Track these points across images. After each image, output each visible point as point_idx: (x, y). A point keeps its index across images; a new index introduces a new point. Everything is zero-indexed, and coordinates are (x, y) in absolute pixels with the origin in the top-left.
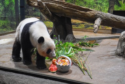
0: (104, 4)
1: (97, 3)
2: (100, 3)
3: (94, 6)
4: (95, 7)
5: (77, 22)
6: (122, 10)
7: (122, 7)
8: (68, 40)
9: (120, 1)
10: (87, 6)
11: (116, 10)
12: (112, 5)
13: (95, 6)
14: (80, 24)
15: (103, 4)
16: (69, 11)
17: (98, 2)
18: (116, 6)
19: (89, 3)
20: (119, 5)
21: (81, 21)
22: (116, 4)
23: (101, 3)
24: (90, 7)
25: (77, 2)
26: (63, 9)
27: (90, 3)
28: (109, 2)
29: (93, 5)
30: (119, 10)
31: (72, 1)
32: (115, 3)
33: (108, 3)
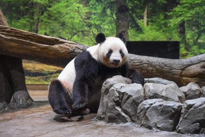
0: (106, 27)
1: (90, 26)
2: (97, 24)
3: (82, 32)
4: (86, 33)
5: (46, 70)
6: (146, 40)
7: (144, 33)
8: (15, 102)
9: (139, 21)
10: (67, 31)
11: (133, 40)
12: (123, 29)
13: (86, 31)
14: (52, 73)
15: (102, 26)
16: (16, 44)
17: (92, 22)
18: (131, 31)
19: (73, 24)
20: (139, 30)
21: (55, 67)
22: (132, 28)
23: (99, 25)
24: (75, 34)
25: (43, 23)
26: (4, 41)
27: (73, 26)
28: (116, 23)
29: (80, 30)
30: (138, 39)
31: (32, 21)
32: (128, 24)
33: (113, 25)
